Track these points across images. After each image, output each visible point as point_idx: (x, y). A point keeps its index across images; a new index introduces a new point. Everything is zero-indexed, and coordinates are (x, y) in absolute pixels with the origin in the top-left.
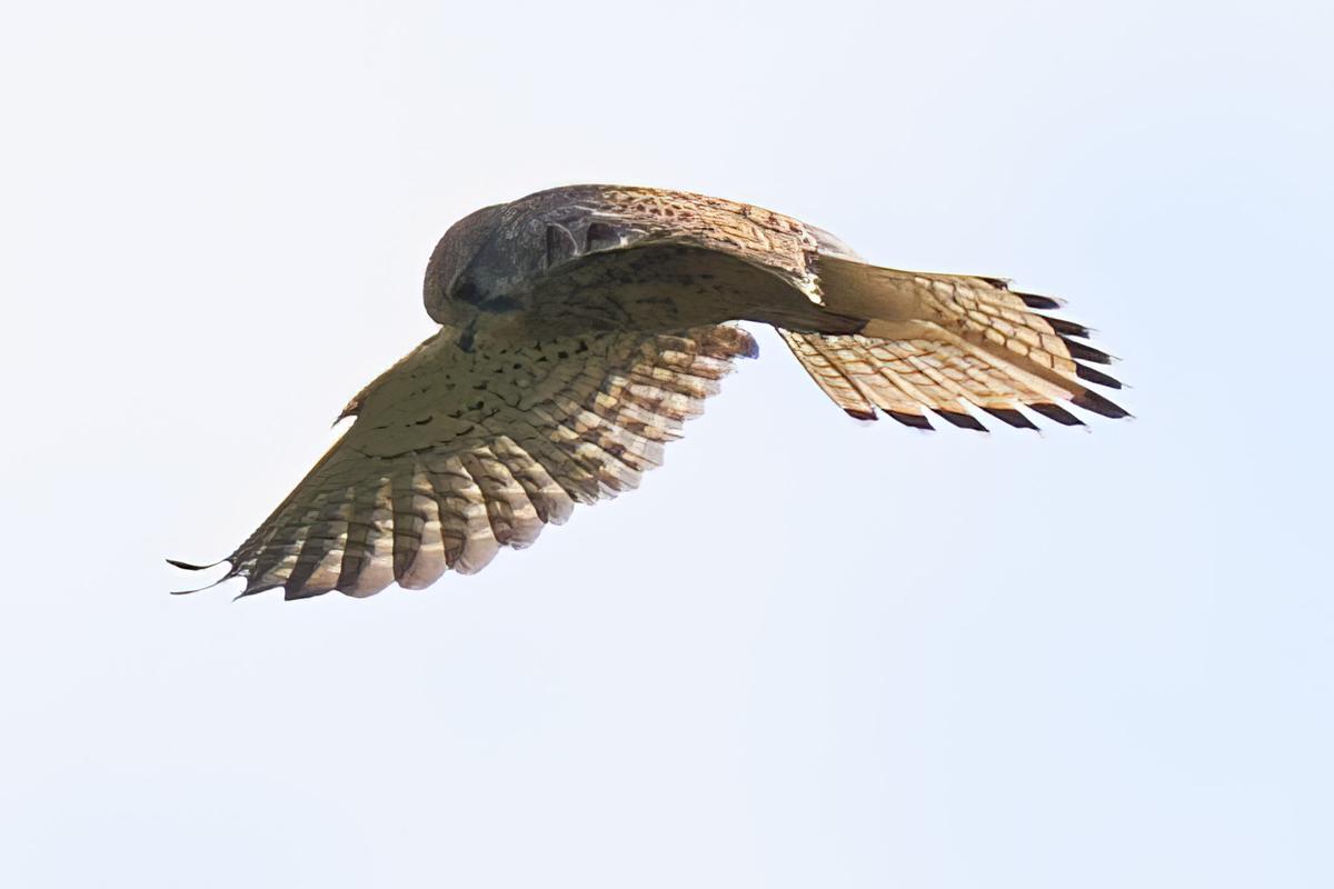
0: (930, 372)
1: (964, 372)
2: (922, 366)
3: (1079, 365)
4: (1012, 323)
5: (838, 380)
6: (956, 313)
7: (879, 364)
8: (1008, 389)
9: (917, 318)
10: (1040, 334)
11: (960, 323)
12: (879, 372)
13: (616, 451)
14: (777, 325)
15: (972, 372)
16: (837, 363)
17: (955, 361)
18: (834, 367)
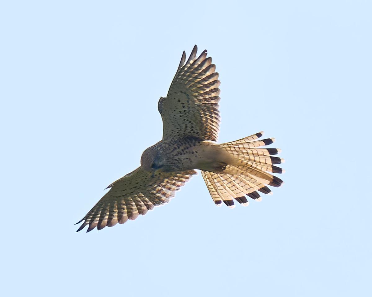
13: (164, 194)
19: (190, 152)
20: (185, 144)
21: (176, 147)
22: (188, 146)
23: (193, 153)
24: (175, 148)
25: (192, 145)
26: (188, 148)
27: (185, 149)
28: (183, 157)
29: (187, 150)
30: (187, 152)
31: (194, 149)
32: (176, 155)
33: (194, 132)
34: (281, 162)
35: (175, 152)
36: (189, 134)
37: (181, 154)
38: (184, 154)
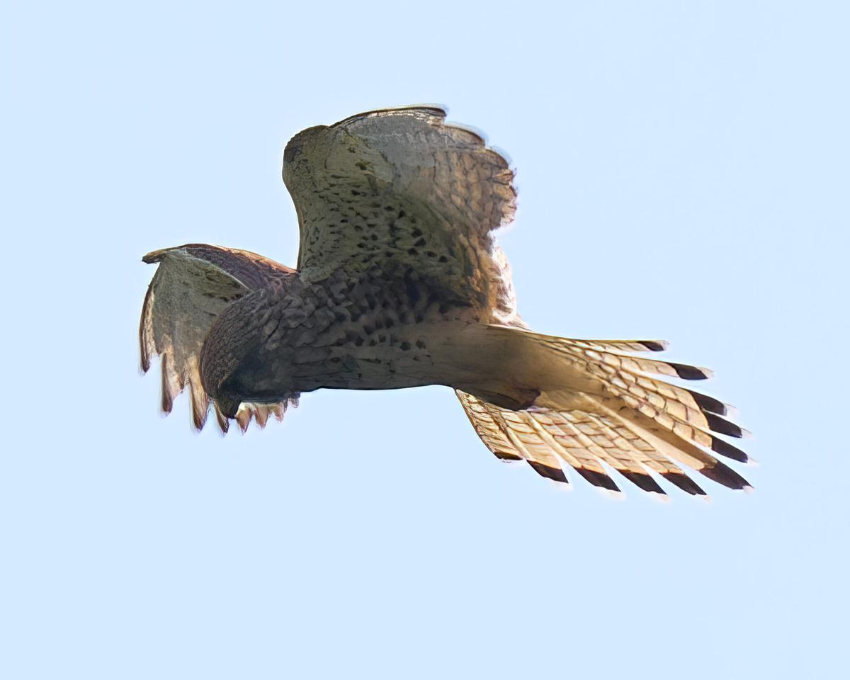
0: (583, 437)
1: (612, 440)
2: (577, 432)
3: (714, 439)
4: (665, 398)
5: (491, 424)
6: (617, 387)
7: (537, 426)
8: (646, 458)
9: (581, 391)
10: (686, 408)
11: (619, 398)
12: (536, 432)
14: (455, 389)
15: (619, 442)
16: (500, 420)
17: (607, 430)
18: (498, 424)
19: (396, 341)
20: (385, 305)
21: (347, 313)
22: (392, 315)
23: (405, 346)
24: (340, 318)
25: (411, 317)
26: (389, 323)
27: (379, 326)
28: (365, 352)
29: (384, 332)
30: (383, 340)
31: (412, 333)
32: (339, 344)
33: (431, 254)
34: (742, 433)
35: (338, 334)
36: (409, 260)
37: (359, 342)
38: (373, 343)
